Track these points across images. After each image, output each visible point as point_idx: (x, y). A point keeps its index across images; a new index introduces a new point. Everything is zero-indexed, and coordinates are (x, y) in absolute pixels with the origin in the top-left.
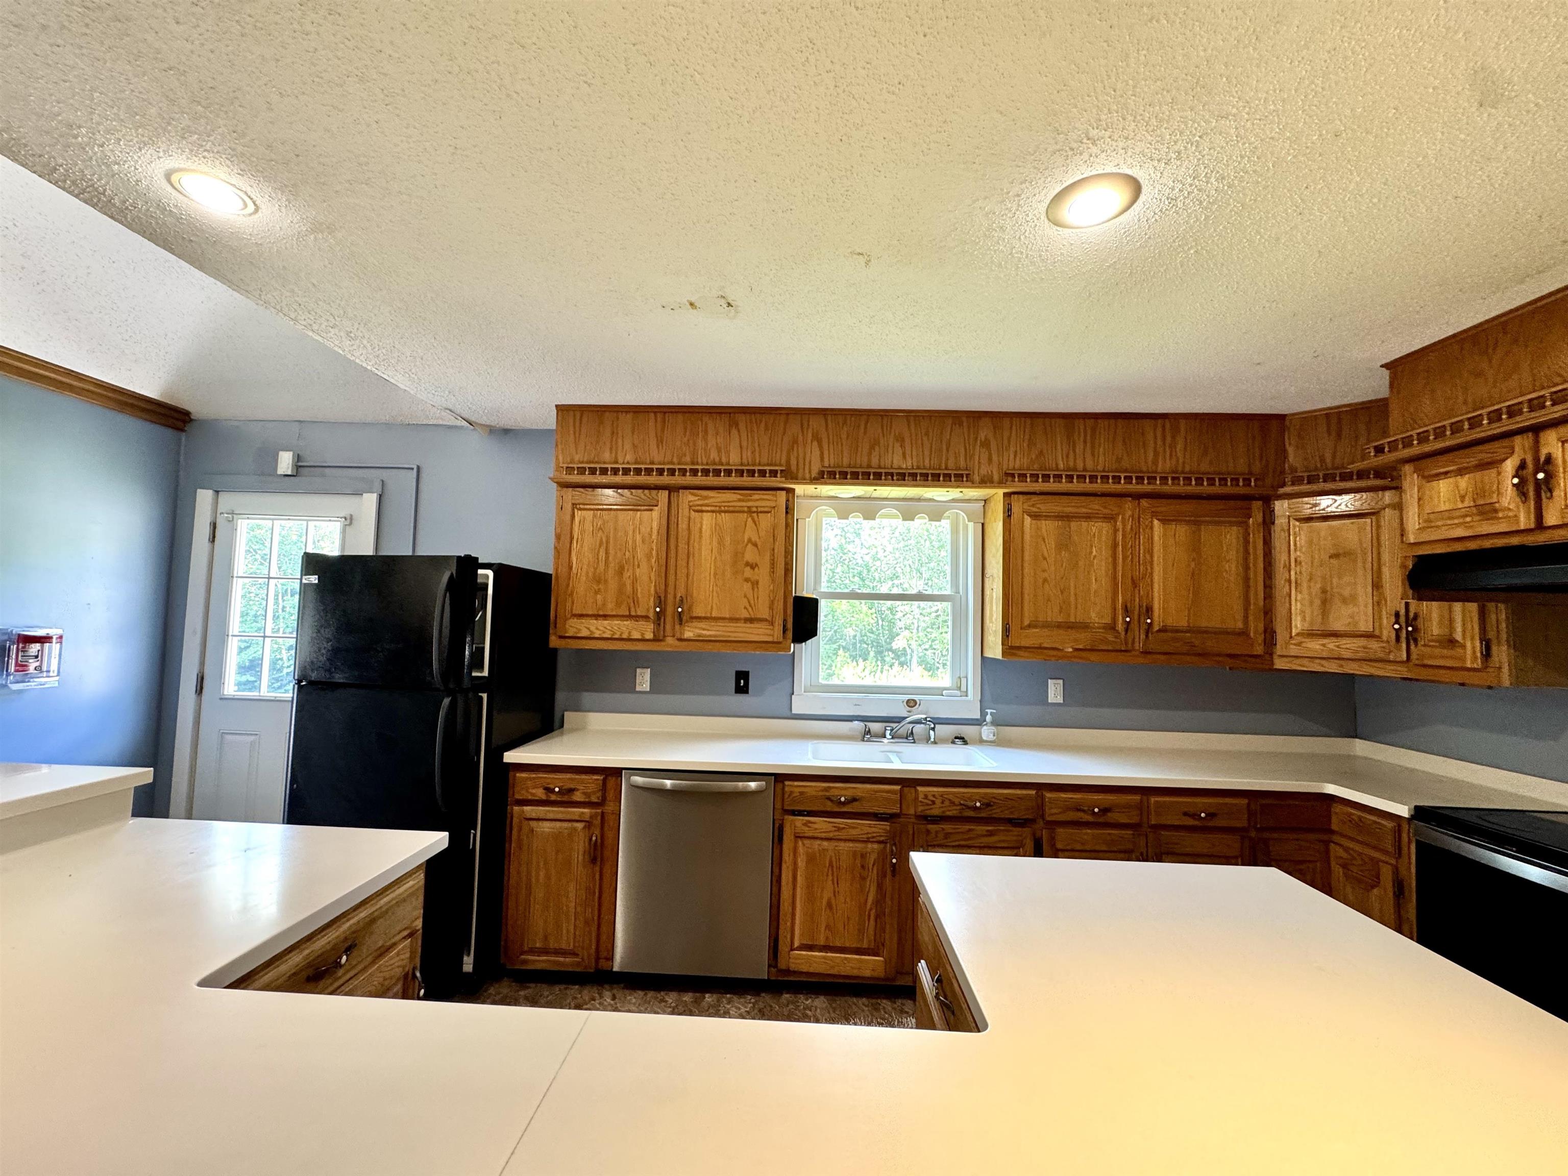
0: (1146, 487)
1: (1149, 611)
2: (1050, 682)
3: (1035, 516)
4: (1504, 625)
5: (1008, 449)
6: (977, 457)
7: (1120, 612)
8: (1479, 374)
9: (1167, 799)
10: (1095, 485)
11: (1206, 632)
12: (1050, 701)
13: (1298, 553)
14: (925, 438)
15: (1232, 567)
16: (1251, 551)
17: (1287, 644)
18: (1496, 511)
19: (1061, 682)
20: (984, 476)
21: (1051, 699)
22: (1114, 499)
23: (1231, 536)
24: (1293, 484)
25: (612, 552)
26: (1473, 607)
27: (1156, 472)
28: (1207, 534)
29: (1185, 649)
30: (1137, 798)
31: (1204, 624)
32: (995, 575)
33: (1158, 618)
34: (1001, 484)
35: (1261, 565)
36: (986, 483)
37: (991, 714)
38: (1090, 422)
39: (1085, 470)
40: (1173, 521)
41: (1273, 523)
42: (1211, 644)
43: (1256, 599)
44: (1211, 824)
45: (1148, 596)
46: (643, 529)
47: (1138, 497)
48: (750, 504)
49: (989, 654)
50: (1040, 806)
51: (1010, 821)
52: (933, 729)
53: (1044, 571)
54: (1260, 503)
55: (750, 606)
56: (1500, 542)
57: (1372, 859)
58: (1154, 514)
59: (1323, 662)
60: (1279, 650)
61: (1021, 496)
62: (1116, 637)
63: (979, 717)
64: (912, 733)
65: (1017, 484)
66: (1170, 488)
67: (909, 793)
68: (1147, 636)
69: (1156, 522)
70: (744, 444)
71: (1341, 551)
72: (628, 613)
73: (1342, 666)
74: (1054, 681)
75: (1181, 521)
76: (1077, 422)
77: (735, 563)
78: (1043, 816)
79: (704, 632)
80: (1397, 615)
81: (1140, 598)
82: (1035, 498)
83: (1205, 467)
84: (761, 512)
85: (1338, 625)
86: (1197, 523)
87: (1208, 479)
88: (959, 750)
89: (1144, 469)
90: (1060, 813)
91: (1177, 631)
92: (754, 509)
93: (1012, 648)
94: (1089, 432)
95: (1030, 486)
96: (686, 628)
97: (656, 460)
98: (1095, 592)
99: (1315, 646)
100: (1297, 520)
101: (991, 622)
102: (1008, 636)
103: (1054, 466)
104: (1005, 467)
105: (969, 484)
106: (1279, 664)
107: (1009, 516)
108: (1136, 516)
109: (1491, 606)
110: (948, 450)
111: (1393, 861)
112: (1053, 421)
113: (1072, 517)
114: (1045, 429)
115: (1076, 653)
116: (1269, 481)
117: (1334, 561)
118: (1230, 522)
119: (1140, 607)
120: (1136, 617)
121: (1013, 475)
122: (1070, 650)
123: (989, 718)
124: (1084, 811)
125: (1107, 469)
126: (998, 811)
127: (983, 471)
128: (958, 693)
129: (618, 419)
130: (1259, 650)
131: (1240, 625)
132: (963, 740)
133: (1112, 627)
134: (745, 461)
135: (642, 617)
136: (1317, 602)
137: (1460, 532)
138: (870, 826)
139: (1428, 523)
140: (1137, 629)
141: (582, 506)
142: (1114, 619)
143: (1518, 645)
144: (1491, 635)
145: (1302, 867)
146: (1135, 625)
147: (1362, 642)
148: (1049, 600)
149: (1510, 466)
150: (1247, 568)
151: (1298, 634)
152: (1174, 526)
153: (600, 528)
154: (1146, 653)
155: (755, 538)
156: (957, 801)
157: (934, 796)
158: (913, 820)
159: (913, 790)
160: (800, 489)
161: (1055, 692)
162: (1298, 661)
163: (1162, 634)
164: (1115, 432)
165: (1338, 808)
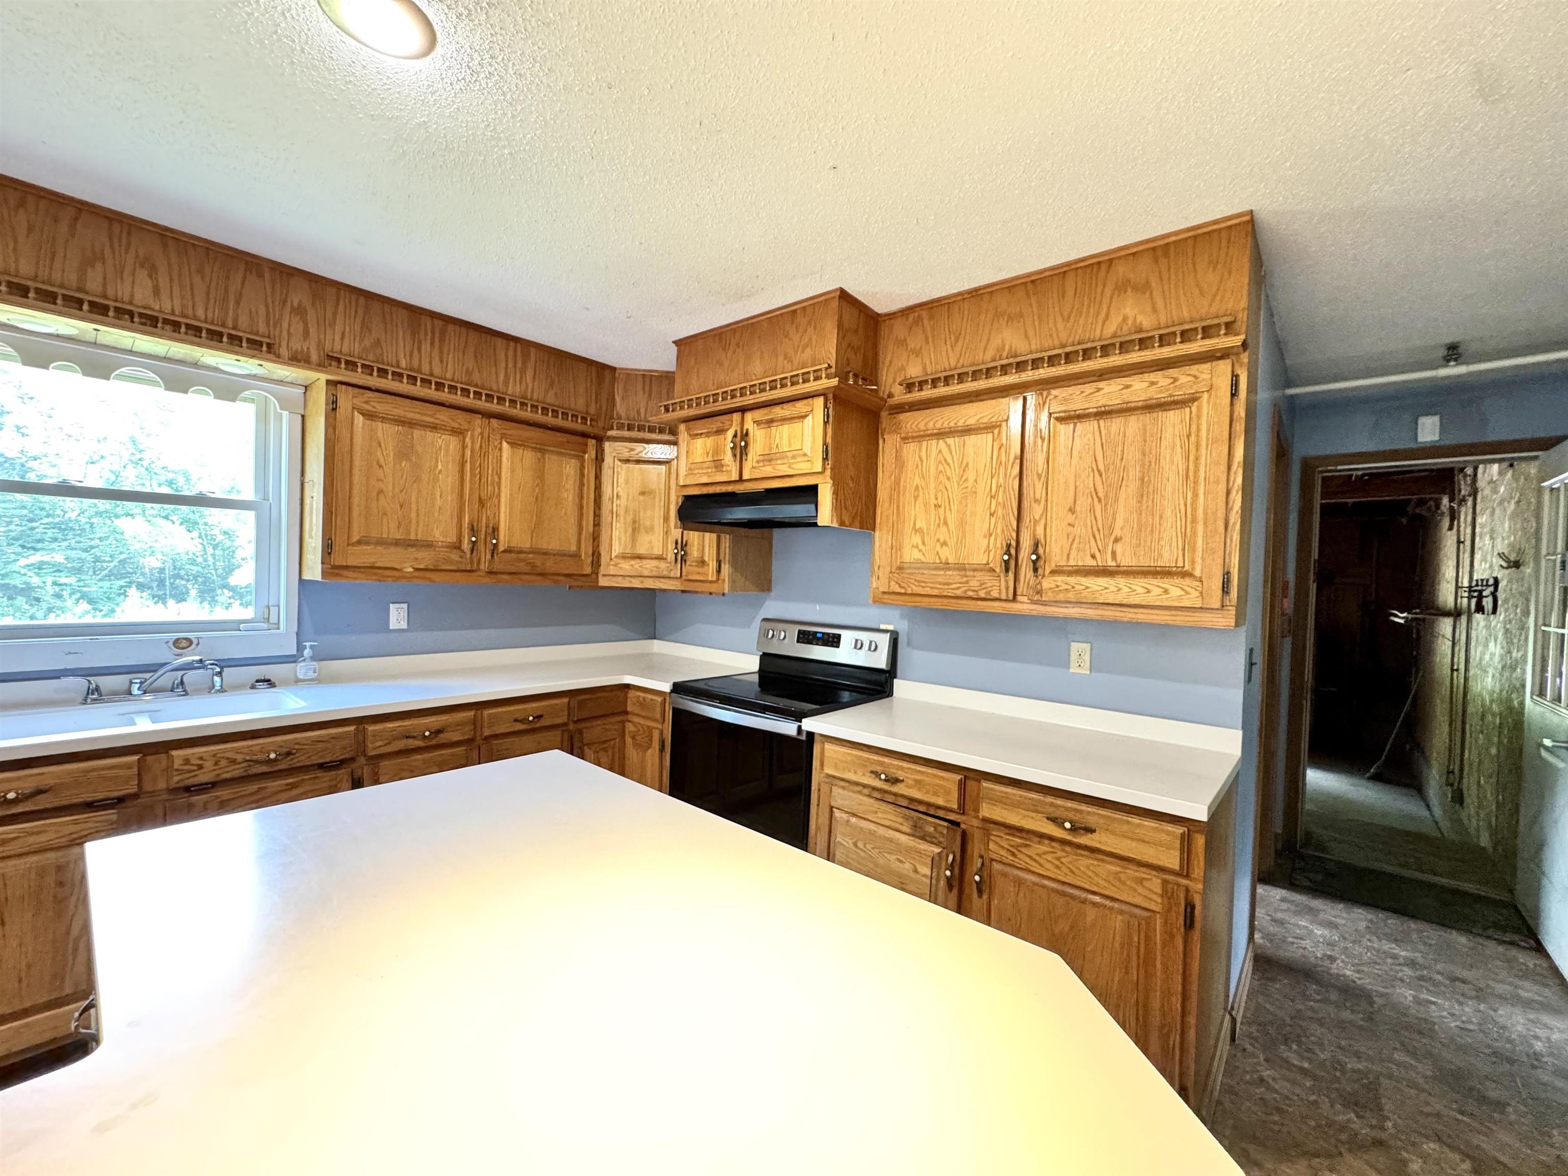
0: (494, 407)
1: (495, 530)
2: (392, 607)
3: (369, 416)
4: (727, 550)
5: (333, 324)
6: (285, 325)
7: (466, 532)
8: (721, 364)
9: (500, 710)
10: (440, 393)
11: (545, 554)
12: (391, 628)
13: (619, 489)
14: (197, 279)
15: (569, 495)
16: (585, 482)
17: (608, 565)
18: (722, 466)
19: (405, 606)
20: (296, 351)
21: (393, 625)
22: (464, 413)
23: (570, 467)
24: (618, 429)
26: (714, 536)
27: (506, 394)
28: (552, 462)
29: (527, 569)
30: (471, 714)
31: (544, 546)
32: (316, 480)
33: (504, 540)
34: (320, 366)
35: (592, 496)
36: (299, 361)
37: (311, 647)
38: (438, 323)
39: (431, 375)
40: (521, 445)
41: (603, 461)
42: (550, 565)
43: (588, 525)
44: (538, 725)
45: (494, 517)
47: (488, 415)
49: (307, 576)
50: (361, 741)
51: (322, 766)
52: (220, 674)
53: (379, 480)
54: (594, 441)
56: (722, 489)
57: (648, 727)
58: (503, 436)
59: (632, 580)
60: (602, 570)
61: (350, 388)
62: (461, 557)
63: (295, 652)
64: (182, 683)
65: (344, 371)
66: (517, 412)
67: (156, 762)
68: (492, 556)
69: (505, 444)
71: (647, 490)
73: (642, 582)
74: (397, 605)
75: (528, 447)
76: (423, 318)
78: (364, 753)
80: (677, 543)
81: (488, 518)
82: (369, 394)
83: (551, 398)
85: (642, 550)
86: (542, 451)
87: (553, 410)
88: (264, 695)
89: (495, 388)
90: (385, 745)
91: (521, 552)
93: (335, 567)
94: (437, 335)
95: (358, 377)
98: (440, 508)
99: (626, 566)
100: (620, 460)
101: (311, 537)
102: (330, 554)
103: (394, 362)
104: (328, 347)
105: (271, 356)
106: (603, 582)
107: (334, 409)
108: (486, 435)
109: (723, 535)
110: (238, 303)
111: (660, 727)
112: (394, 309)
113: (415, 424)
114: (384, 317)
115: (417, 574)
116: (601, 424)
117: (641, 498)
118: (570, 455)
119: (487, 527)
120: (483, 537)
121: (338, 360)
122: (411, 570)
123: (307, 652)
124: (413, 737)
125: (456, 379)
126: (303, 758)
127: (297, 345)
128: (265, 626)
130: (588, 570)
131: (574, 548)
132: (269, 682)
133: (457, 547)
136: (630, 530)
137: (705, 480)
138: (75, 822)
139: (690, 472)
140: (483, 550)
142: (460, 541)
143: (734, 564)
144: (722, 558)
145: (605, 745)
146: (481, 545)
147: (655, 563)
148: (385, 514)
149: (730, 434)
150: (581, 497)
151: (616, 557)
152: (521, 451)
154: (491, 573)
156: (239, 757)
157: (201, 758)
158: (165, 796)
159: (164, 756)
161: (397, 616)
162: (615, 579)
163: (508, 555)
164: (466, 343)
165: (632, 694)
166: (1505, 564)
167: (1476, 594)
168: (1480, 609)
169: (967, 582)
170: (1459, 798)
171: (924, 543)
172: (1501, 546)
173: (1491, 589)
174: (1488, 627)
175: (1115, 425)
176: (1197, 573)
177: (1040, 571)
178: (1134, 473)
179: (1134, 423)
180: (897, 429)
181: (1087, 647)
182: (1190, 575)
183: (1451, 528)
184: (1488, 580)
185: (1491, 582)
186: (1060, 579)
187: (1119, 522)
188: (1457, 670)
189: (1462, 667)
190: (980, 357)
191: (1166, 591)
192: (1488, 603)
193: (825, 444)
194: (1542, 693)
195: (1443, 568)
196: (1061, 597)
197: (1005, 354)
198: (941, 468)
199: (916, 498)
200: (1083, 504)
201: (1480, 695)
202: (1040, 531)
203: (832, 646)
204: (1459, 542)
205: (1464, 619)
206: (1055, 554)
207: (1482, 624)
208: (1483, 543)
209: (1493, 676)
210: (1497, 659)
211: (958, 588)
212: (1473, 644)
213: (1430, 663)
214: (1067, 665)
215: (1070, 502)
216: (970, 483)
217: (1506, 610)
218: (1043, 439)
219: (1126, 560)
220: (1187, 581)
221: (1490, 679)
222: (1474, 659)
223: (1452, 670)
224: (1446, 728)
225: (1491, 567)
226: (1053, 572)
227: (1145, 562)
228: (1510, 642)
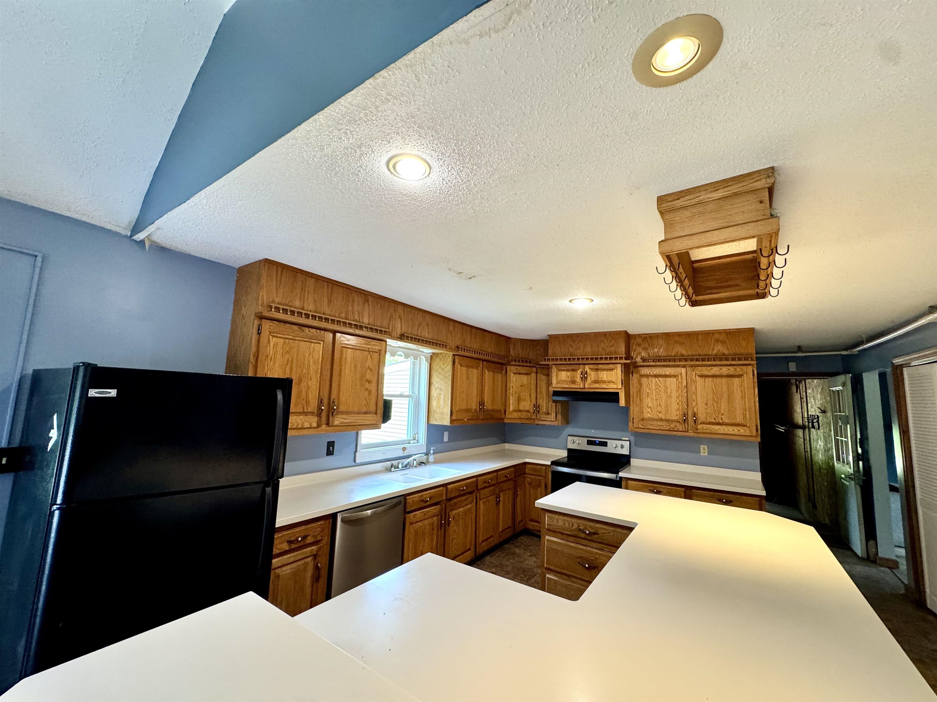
0: (485, 357)
1: (484, 404)
2: (445, 433)
3: (461, 365)
4: (560, 409)
6: (449, 338)
8: (571, 346)
11: (494, 411)
13: (512, 384)
14: (435, 326)
16: (503, 382)
17: (509, 414)
18: (575, 382)
19: (448, 432)
21: (445, 441)
22: (478, 361)
24: (515, 362)
25: (294, 369)
26: (554, 404)
28: (496, 375)
29: (489, 417)
31: (494, 408)
32: (443, 389)
33: (486, 407)
34: (454, 350)
35: (505, 387)
36: (450, 349)
37: (433, 449)
39: (474, 348)
40: (489, 370)
41: (507, 374)
42: (495, 415)
43: (504, 399)
45: (484, 398)
46: (314, 355)
47: (483, 360)
48: (369, 347)
49: (435, 422)
51: (470, 493)
53: (463, 388)
54: (505, 366)
55: (367, 404)
56: (575, 390)
57: (538, 479)
58: (486, 367)
59: (517, 420)
60: (507, 416)
61: (457, 356)
63: (426, 452)
66: (490, 358)
68: (483, 413)
69: (486, 371)
70: (371, 313)
72: (302, 411)
73: (522, 421)
75: (491, 371)
77: (361, 379)
79: (345, 421)
80: (535, 405)
81: (482, 399)
82: (461, 358)
83: (497, 352)
84: (374, 352)
85: (521, 408)
86: (494, 372)
87: (497, 356)
89: (485, 351)
91: (489, 411)
92: (371, 350)
93: (453, 420)
94: (475, 334)
95: (459, 352)
96: (336, 419)
97: (327, 313)
98: (474, 396)
99: (515, 415)
100: (512, 373)
101: (439, 408)
102: (452, 415)
103: (467, 346)
104: (456, 344)
105: (446, 349)
106: (506, 421)
107: (454, 364)
108: (483, 368)
109: (558, 404)
110: (441, 333)
111: (545, 478)
113: (470, 367)
115: (468, 421)
116: (507, 359)
117: (521, 388)
118: (499, 372)
119: (482, 402)
121: (458, 348)
122: (466, 420)
123: (432, 451)
128: (416, 441)
129: (306, 280)
130: (502, 416)
131: (500, 408)
132: (424, 463)
134: (370, 323)
135: (310, 413)
136: (517, 401)
137: (566, 386)
138: (434, 509)
139: (558, 383)
140: (481, 410)
141: (274, 334)
142: (477, 407)
143: (562, 414)
144: (557, 412)
147: (526, 413)
148: (463, 400)
149: (579, 372)
150: (502, 389)
151: (511, 411)
153: (288, 352)
154: (482, 419)
155: (371, 366)
157: (452, 488)
160: (390, 342)
161: (446, 437)
162: (511, 420)
163: (486, 412)
164: (480, 335)
165: (528, 466)
166: (820, 411)
167: (811, 421)
168: (813, 427)
169: (670, 425)
170: (814, 507)
171: (652, 411)
172: (818, 403)
173: (817, 419)
174: (817, 434)
175: (718, 380)
176: (748, 425)
177: (696, 423)
178: (726, 395)
179: (724, 380)
180: (638, 372)
181: (706, 447)
182: (746, 426)
183: (797, 392)
184: (815, 416)
185: (816, 417)
186: (704, 426)
187: (722, 409)
188: (807, 452)
189: (809, 450)
190: (670, 354)
191: (739, 430)
192: (816, 424)
193: (622, 380)
194: (839, 460)
195: (795, 407)
196: (704, 431)
197: (679, 355)
198: (657, 387)
199: (648, 396)
200: (710, 402)
201: (818, 462)
202: (695, 410)
203: (604, 446)
204: (801, 398)
205: (807, 430)
206: (702, 417)
207: (815, 433)
208: (811, 401)
209: (822, 454)
210: (822, 447)
211: (666, 427)
212: (812, 441)
213: (795, 449)
214: (699, 452)
215: (705, 402)
216: (669, 393)
217: (823, 429)
218: (694, 382)
219: (726, 421)
220: (745, 428)
221: (820, 455)
222: (814, 447)
223: (805, 451)
224: (805, 477)
225: (815, 410)
226: (701, 423)
227: (732, 422)
228: (826, 441)
